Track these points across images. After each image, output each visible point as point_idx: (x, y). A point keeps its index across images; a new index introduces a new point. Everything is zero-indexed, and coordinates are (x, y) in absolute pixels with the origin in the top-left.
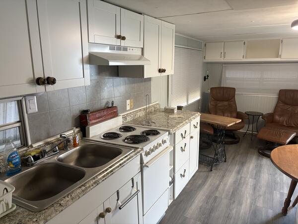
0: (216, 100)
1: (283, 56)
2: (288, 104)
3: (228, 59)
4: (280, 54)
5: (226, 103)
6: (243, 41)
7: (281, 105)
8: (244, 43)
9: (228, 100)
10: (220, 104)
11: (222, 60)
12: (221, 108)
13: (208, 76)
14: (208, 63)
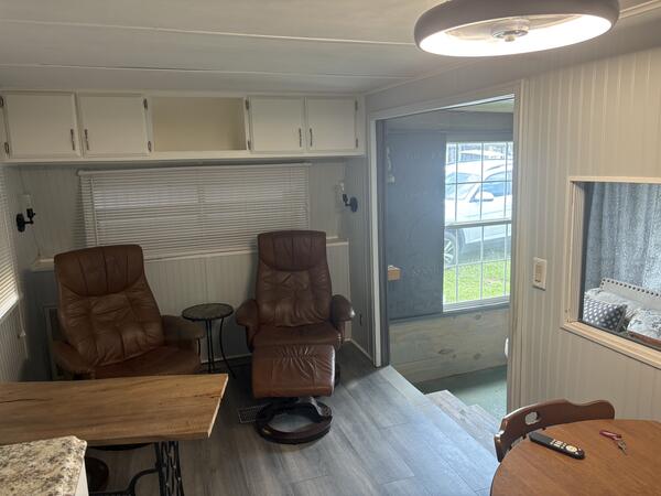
0: (84, 293)
1: (256, 147)
2: (281, 270)
3: (101, 152)
4: (247, 138)
5: (118, 299)
6: (139, 95)
7: (268, 274)
8: (145, 102)
9: (124, 287)
10: (100, 306)
11: (78, 156)
12: (105, 318)
13: (30, 213)
14: (21, 168)
